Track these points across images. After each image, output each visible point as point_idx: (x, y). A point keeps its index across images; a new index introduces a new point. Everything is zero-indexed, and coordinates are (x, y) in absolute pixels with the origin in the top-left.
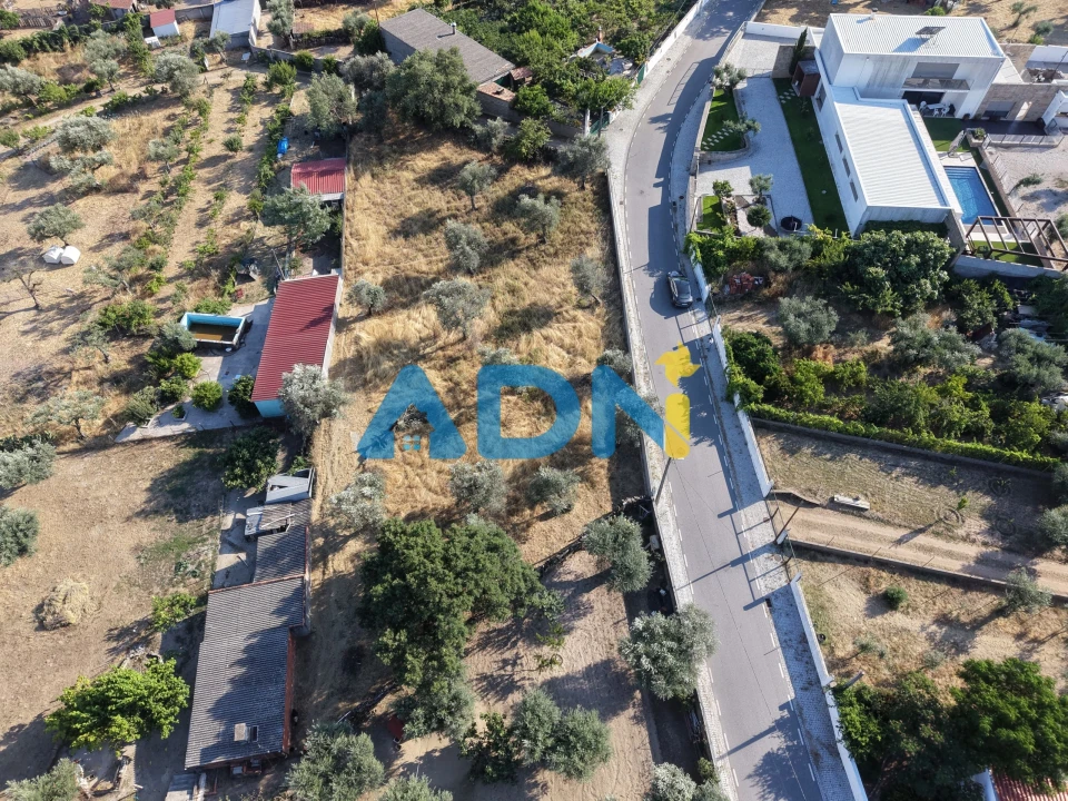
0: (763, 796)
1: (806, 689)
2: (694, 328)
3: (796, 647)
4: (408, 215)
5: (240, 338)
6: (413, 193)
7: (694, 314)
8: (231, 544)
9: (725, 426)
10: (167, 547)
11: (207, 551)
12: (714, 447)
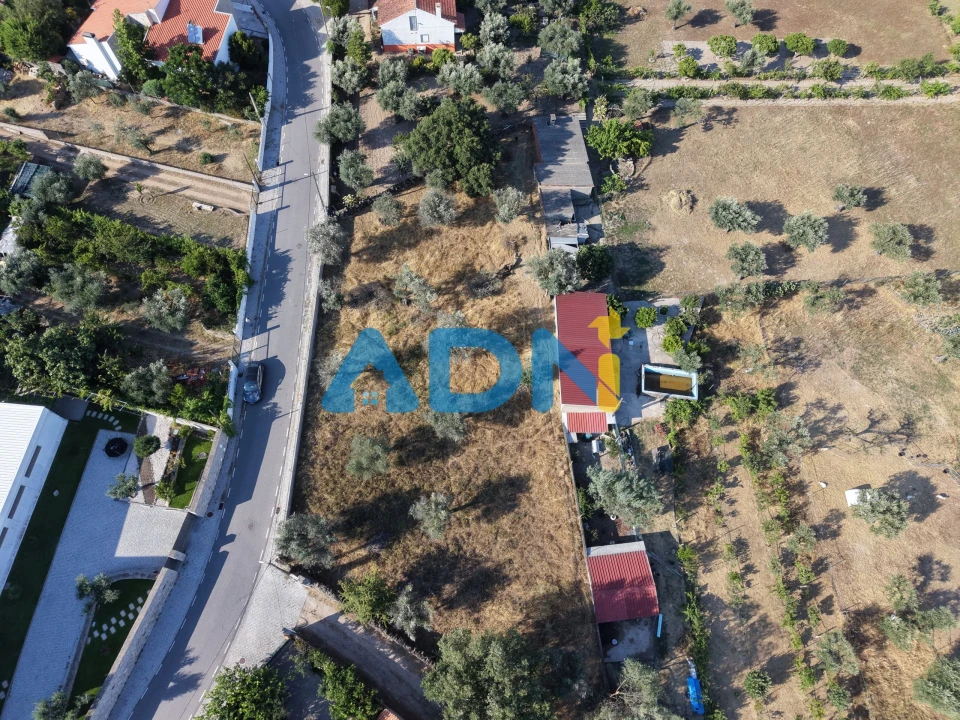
2: (255, 345)
8: (596, 229)
10: (635, 229)
11: (610, 226)
12: (276, 248)
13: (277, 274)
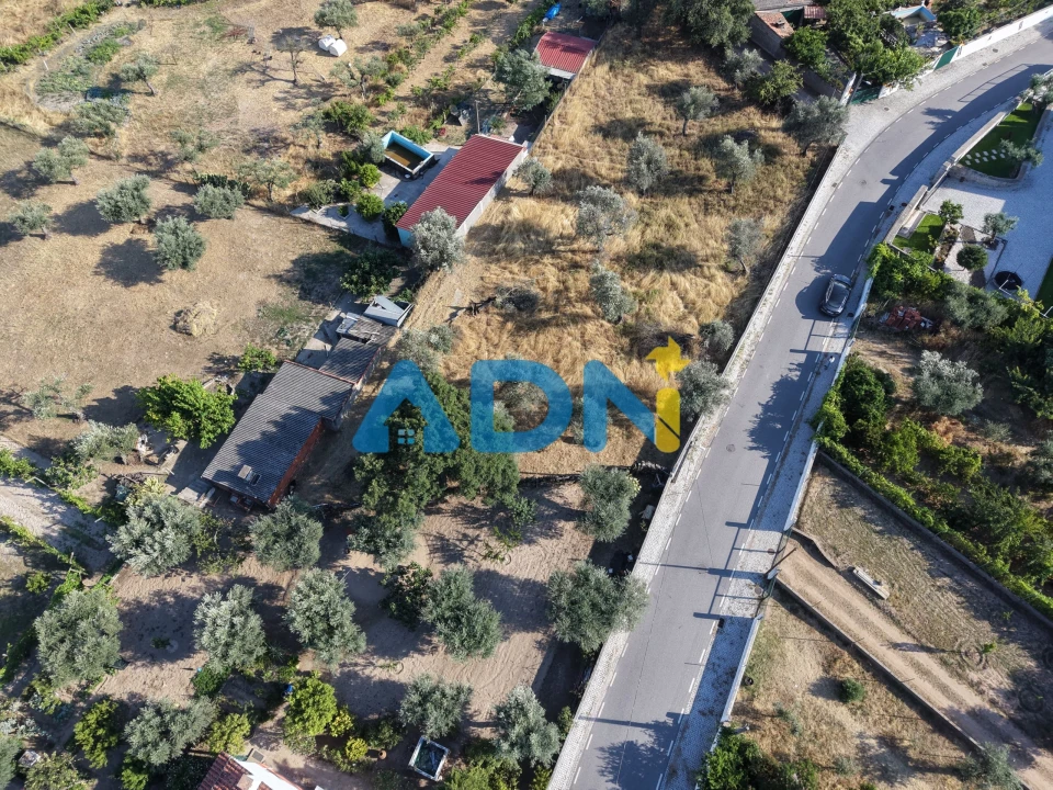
0: (603, 771)
1: (704, 714)
2: (826, 341)
3: (720, 675)
4: (620, 117)
5: (420, 170)
6: (638, 97)
7: (836, 327)
8: (326, 334)
9: (792, 446)
10: (282, 313)
11: (306, 330)
12: (766, 461)
13: (775, 420)
